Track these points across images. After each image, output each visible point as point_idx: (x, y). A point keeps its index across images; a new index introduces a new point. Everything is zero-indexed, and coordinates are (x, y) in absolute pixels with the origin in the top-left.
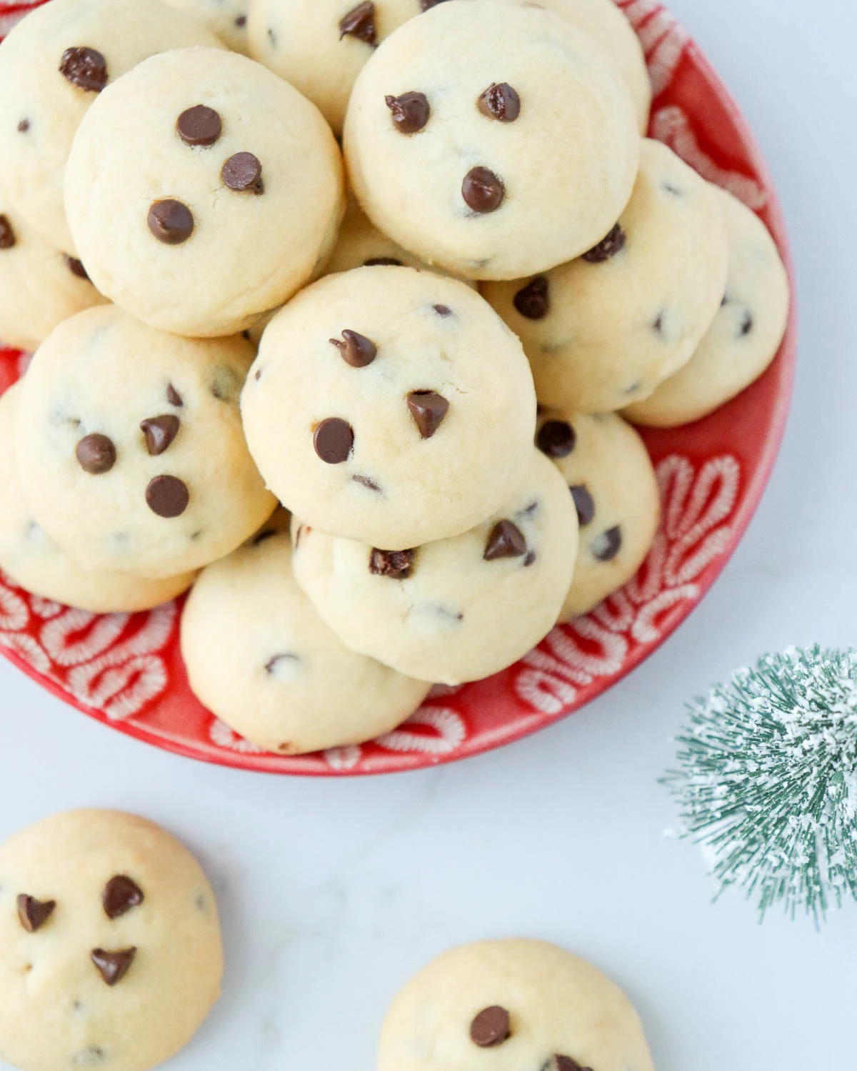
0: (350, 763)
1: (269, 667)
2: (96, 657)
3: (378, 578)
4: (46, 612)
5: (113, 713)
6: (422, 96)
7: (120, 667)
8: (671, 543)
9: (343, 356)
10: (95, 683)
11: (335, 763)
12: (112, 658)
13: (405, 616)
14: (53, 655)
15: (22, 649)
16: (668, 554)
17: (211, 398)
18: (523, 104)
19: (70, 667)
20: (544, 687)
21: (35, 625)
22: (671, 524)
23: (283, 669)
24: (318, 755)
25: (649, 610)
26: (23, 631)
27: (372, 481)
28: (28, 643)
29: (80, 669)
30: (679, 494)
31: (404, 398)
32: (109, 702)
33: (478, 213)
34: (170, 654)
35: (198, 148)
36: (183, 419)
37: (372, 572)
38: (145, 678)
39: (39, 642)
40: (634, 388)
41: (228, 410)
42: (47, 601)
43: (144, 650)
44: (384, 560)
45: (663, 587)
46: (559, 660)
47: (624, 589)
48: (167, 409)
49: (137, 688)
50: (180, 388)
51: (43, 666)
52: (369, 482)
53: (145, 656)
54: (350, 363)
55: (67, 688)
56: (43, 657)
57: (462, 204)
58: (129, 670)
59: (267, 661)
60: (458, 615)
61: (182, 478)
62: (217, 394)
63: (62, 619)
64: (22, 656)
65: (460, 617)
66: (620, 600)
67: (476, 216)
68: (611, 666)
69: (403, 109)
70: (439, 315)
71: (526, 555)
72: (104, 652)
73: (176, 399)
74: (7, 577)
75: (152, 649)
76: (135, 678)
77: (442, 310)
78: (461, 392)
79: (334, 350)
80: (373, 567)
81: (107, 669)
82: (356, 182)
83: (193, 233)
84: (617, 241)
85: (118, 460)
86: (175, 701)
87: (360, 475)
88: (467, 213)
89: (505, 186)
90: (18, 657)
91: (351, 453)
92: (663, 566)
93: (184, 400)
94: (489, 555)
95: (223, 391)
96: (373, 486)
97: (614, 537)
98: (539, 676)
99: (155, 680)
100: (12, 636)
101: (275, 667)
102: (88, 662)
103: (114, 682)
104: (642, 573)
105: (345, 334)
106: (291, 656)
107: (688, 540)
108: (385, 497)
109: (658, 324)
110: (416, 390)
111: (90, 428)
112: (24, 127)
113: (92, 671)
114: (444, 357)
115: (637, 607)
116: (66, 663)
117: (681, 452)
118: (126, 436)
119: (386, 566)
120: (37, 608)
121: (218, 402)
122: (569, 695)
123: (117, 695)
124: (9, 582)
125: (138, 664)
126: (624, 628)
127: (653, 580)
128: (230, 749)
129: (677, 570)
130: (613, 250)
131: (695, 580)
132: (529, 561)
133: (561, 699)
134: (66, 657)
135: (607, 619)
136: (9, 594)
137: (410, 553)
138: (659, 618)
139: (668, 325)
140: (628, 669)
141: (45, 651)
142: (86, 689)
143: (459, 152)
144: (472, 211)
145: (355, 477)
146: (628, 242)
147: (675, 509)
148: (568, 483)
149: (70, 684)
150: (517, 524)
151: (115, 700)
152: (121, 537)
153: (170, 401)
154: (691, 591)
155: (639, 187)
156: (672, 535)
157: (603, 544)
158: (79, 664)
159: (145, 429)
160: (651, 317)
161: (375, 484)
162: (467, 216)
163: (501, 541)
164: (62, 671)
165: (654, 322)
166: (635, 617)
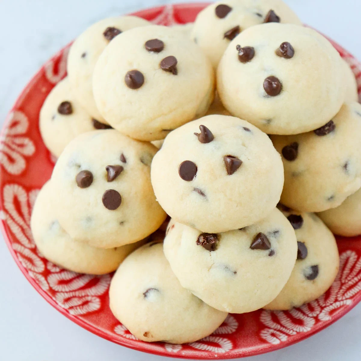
0: (176, 351)
1: (145, 295)
2: (70, 291)
3: (200, 247)
4: (53, 270)
5: (72, 312)
6: (253, 48)
7: (80, 298)
8: (342, 284)
9: (199, 139)
10: (67, 300)
11: (169, 350)
12: (77, 294)
13: (210, 268)
14: (51, 286)
15: (38, 280)
16: (341, 288)
17: (139, 162)
18: (295, 53)
19: (58, 292)
20: (273, 335)
21: (46, 273)
22: (344, 277)
23: (152, 295)
24: (162, 343)
25: (328, 309)
26: (40, 273)
27: (202, 191)
28: (42, 279)
29: (62, 294)
30: (349, 266)
31: (222, 157)
32: (71, 308)
33: (270, 96)
34: (104, 298)
35: (152, 52)
36: (125, 168)
37: (198, 244)
38: (90, 304)
39: (46, 279)
40: (331, 198)
41: (146, 168)
42: (55, 265)
43: (93, 294)
44: (204, 239)
45: (336, 300)
46: (282, 326)
47: (317, 300)
48: (119, 163)
49: (85, 307)
50: (127, 155)
51: (45, 287)
52: (201, 191)
53: (92, 296)
54: (200, 141)
55: (54, 298)
56: (47, 285)
57: (263, 91)
58: (84, 300)
59: (145, 291)
60: (234, 271)
61: (120, 193)
62: (142, 161)
63: (59, 275)
64: (37, 282)
65: (235, 273)
66: (315, 305)
67: (268, 97)
68: (306, 329)
69: (243, 50)
70: (245, 130)
71: (270, 250)
72: (75, 291)
73: (124, 160)
74: (40, 253)
75: (97, 295)
76: (86, 303)
77: (246, 129)
78: (249, 159)
79: (196, 137)
80: (198, 241)
81: (74, 297)
82: (219, 86)
83: (143, 85)
84: (331, 127)
85: (93, 182)
86: (103, 315)
87: (197, 188)
88: (265, 95)
89: (283, 85)
90: (35, 282)
91: (194, 177)
92: (337, 293)
93: (127, 161)
94: (252, 248)
95: (146, 161)
96: (202, 194)
97: (315, 270)
98: (271, 331)
99: (95, 305)
100: (35, 274)
101: (148, 294)
102: (67, 292)
103: (76, 302)
104: (327, 294)
105: (201, 127)
106: (156, 289)
107: (351, 283)
108: (207, 200)
109: (346, 166)
110: (228, 155)
111: (84, 168)
112: (84, 55)
113: (67, 296)
114: (244, 145)
115: (322, 308)
116: (56, 290)
117: (352, 249)
118: (99, 173)
119: (204, 241)
120: (49, 267)
121: (142, 164)
122: (284, 338)
123: (76, 306)
124: (39, 255)
125: (89, 298)
126: (315, 315)
127: (332, 298)
128: (122, 336)
129: (343, 294)
130: (330, 131)
131: (351, 298)
132: (271, 254)
133: (280, 340)
134: (56, 288)
135: (307, 312)
136: (38, 259)
137: (216, 236)
138: (331, 312)
139: (349, 167)
140: (314, 332)
141: (48, 283)
142: (62, 301)
143: (265, 70)
144: (266, 94)
145: (195, 189)
146: (336, 129)
147: (347, 271)
148: (297, 240)
149: (55, 297)
150: (268, 237)
151: (75, 308)
152: (89, 219)
153: (121, 160)
154: (349, 302)
155: (344, 108)
156: (343, 281)
157: (309, 272)
158: (62, 292)
159: (108, 169)
160: (343, 163)
161: (203, 192)
162: (264, 97)
163: (259, 240)
164: (54, 292)
165: (344, 165)
166: (321, 312)
